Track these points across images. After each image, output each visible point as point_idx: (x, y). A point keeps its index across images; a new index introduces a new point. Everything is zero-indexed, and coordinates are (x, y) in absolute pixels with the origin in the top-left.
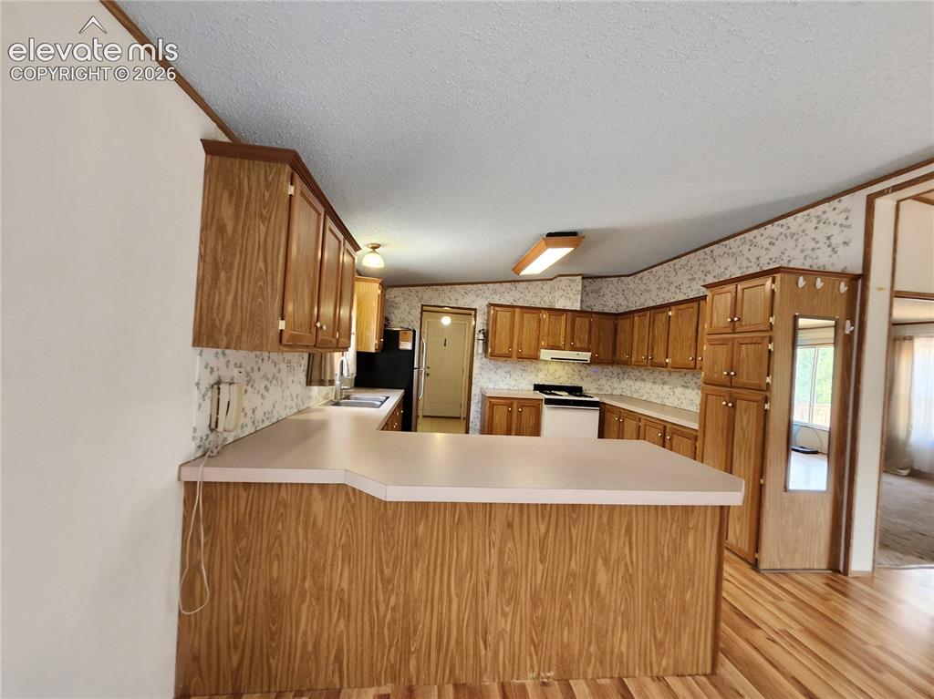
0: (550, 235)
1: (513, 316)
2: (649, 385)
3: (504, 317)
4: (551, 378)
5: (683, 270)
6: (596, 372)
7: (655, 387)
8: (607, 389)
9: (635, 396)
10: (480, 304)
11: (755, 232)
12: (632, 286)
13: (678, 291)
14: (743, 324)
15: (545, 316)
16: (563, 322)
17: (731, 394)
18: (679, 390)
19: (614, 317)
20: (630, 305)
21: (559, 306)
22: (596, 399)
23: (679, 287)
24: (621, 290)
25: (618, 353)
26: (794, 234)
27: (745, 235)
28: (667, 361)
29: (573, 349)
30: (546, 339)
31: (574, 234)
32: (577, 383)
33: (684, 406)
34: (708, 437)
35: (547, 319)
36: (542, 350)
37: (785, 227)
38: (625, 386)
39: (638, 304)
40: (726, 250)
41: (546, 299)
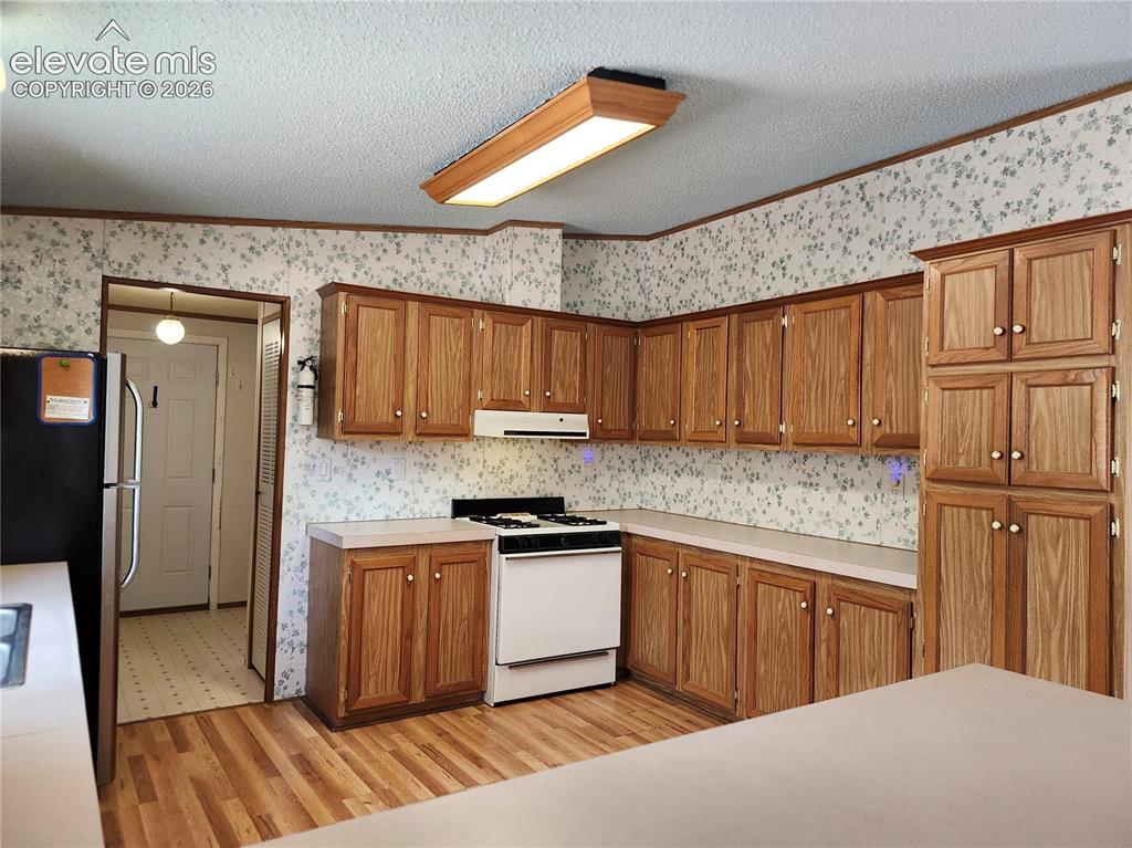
0: (599, 73)
1: (402, 322)
2: (712, 484)
3: (375, 324)
4: (492, 480)
5: (790, 228)
6: (588, 460)
7: (728, 488)
8: (612, 499)
9: (678, 509)
10: (300, 285)
11: (968, 146)
12: (656, 261)
13: (778, 273)
14: (1035, 338)
15: (483, 324)
16: (526, 341)
17: (1010, 501)
18: (792, 493)
19: (632, 331)
20: (653, 304)
21: (513, 299)
22: (612, 526)
23: (781, 264)
24: (633, 272)
25: (642, 415)
26: (1061, 154)
27: (944, 152)
28: (782, 428)
29: (550, 407)
30: (487, 383)
31: (656, 82)
32: (551, 489)
33: (808, 528)
34: (951, 602)
35: (489, 332)
36: (479, 413)
37: (1039, 137)
38: (650, 489)
39: (674, 302)
40: (898, 183)
41: (475, 280)
